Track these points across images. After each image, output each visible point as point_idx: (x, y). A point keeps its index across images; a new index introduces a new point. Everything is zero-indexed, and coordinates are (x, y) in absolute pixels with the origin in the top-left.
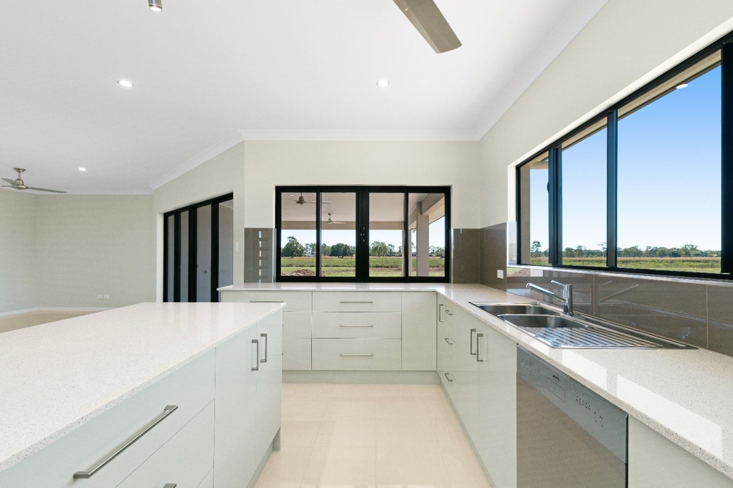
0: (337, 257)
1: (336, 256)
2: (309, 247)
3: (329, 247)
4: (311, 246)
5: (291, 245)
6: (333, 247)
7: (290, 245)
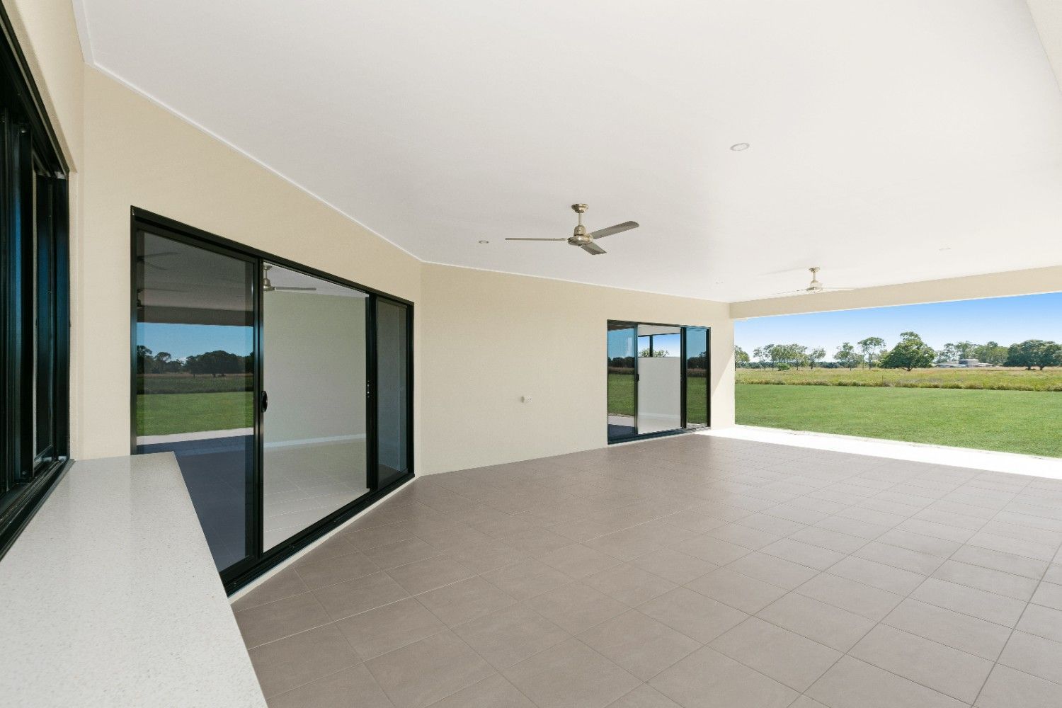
0: (1024, 368)
1: (1022, 366)
2: (953, 349)
3: (1002, 348)
4: (958, 347)
5: (906, 348)
6: (1012, 349)
7: (904, 348)
